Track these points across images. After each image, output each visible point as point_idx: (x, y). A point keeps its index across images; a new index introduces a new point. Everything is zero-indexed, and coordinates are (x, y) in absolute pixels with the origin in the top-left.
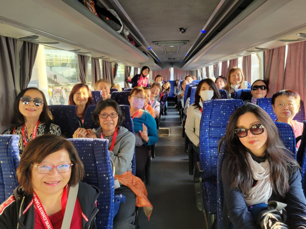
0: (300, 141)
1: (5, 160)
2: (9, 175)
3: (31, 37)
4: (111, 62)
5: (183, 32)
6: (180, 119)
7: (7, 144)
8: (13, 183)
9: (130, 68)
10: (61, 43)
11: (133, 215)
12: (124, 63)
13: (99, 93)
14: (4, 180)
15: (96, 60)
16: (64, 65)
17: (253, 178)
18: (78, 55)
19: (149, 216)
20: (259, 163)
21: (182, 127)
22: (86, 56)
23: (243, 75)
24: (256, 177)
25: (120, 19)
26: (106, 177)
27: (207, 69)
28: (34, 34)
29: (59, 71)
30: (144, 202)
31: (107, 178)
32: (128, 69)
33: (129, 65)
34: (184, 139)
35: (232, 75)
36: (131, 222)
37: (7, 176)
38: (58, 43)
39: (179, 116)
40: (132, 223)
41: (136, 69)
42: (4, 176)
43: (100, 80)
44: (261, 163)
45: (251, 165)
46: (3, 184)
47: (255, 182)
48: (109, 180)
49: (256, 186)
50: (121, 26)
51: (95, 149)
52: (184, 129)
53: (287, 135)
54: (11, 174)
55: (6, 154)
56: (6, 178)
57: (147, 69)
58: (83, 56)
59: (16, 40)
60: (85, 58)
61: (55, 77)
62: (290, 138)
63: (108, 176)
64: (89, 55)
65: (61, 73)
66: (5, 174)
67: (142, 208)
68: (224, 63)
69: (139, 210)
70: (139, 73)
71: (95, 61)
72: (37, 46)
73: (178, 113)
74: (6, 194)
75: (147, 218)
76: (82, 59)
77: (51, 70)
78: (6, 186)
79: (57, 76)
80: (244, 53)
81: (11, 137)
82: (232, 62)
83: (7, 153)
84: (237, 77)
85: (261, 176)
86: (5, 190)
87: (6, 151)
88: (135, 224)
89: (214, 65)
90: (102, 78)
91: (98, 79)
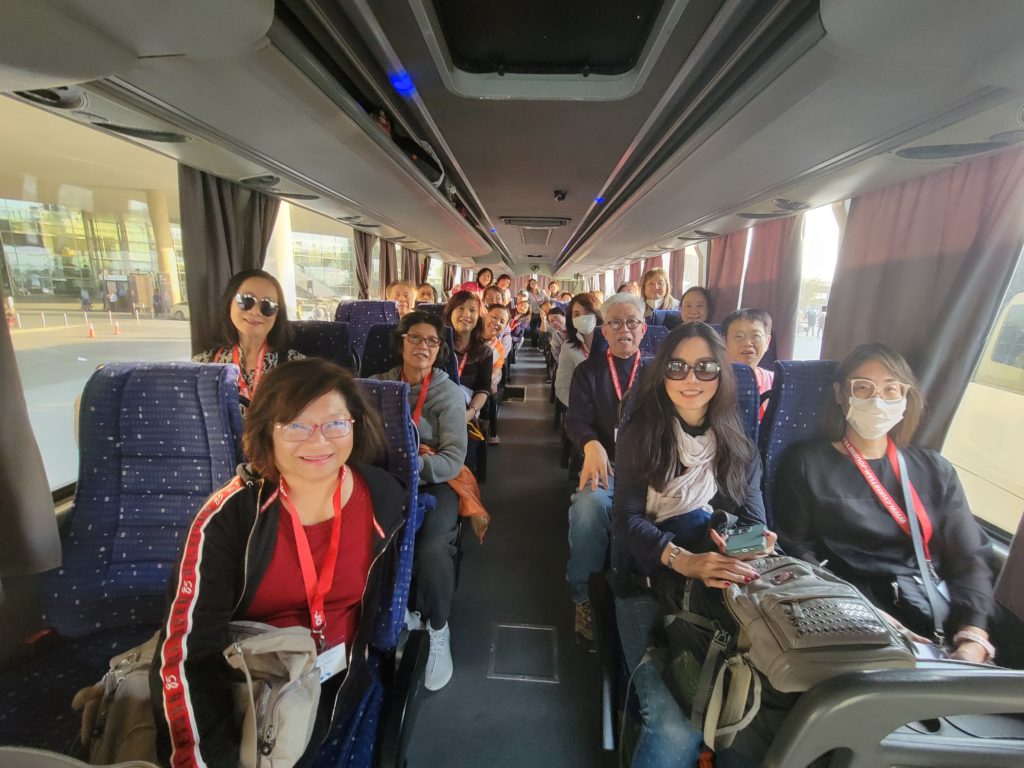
0: (767, 400)
1: (214, 410)
2: (220, 439)
3: (266, 180)
4: (417, 253)
5: (560, 199)
6: (547, 371)
7: (217, 379)
8: (226, 455)
9: (454, 267)
10: (322, 199)
11: (454, 529)
12: (443, 257)
13: (394, 304)
14: (211, 449)
15: (389, 245)
16: (326, 263)
17: (678, 460)
18: (355, 230)
19: (482, 534)
20: (694, 436)
21: (550, 385)
22: (370, 235)
23: (669, 283)
24: (686, 460)
25: (438, 161)
26: (402, 453)
27: (602, 277)
28: (270, 174)
29: (317, 273)
30: (474, 508)
31: (405, 455)
32: (451, 269)
33: (452, 259)
34: (553, 406)
35: (648, 282)
36: (449, 541)
37: (217, 443)
38: (317, 198)
39: (544, 366)
40: (451, 543)
41: (464, 272)
42: (211, 443)
43: (396, 283)
44: (698, 437)
45: (679, 439)
46: (209, 458)
47: (683, 470)
48: (409, 458)
49: (685, 476)
50: (441, 172)
51: (383, 400)
52: (553, 388)
53: (745, 386)
54: (224, 439)
55: (215, 400)
56: (214, 446)
57: (488, 273)
58: (365, 234)
59: (238, 186)
60: (368, 237)
61: (310, 284)
62: (749, 392)
63: (408, 452)
64: (375, 231)
65: (321, 277)
66: (213, 439)
67: (468, 519)
68: (634, 267)
69: (464, 521)
70: (471, 279)
71: (387, 244)
72: (277, 202)
73: (544, 359)
74: (213, 477)
75: (478, 538)
76: (363, 240)
77: (303, 271)
78: (213, 462)
79: (314, 283)
80: (673, 244)
81: (223, 367)
82: (649, 263)
83: (217, 396)
84: (657, 287)
85: (697, 459)
86: (213, 469)
87: (214, 392)
88: (455, 545)
89: (615, 271)
90: (400, 277)
91: (392, 280)
